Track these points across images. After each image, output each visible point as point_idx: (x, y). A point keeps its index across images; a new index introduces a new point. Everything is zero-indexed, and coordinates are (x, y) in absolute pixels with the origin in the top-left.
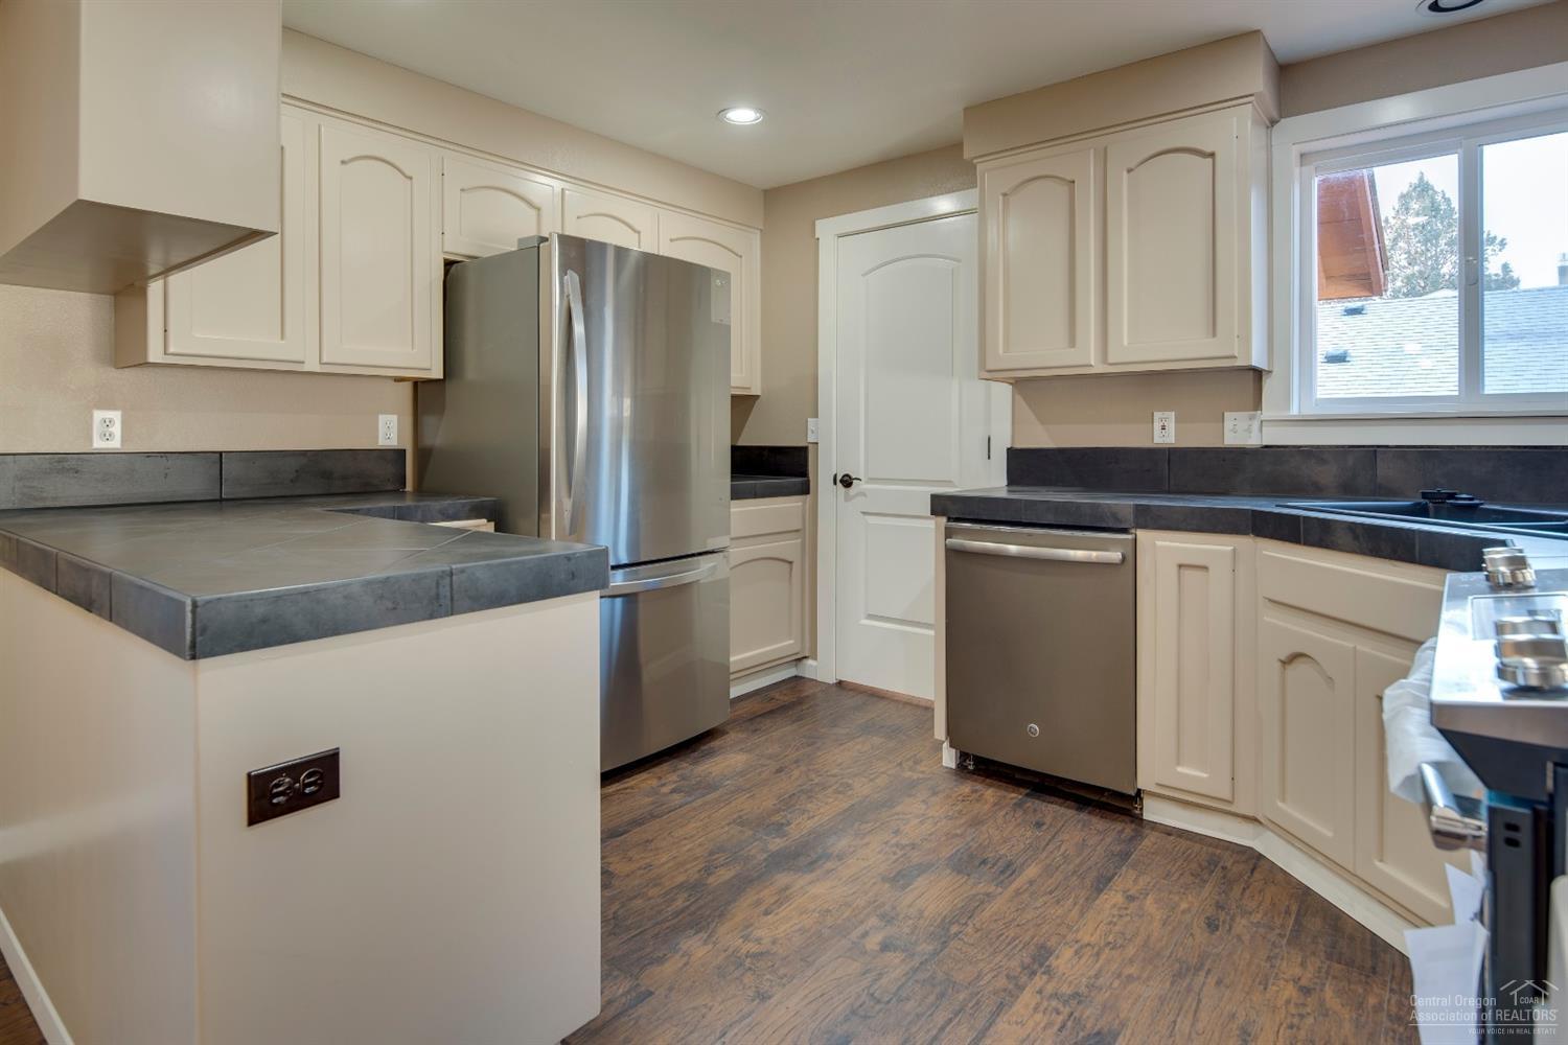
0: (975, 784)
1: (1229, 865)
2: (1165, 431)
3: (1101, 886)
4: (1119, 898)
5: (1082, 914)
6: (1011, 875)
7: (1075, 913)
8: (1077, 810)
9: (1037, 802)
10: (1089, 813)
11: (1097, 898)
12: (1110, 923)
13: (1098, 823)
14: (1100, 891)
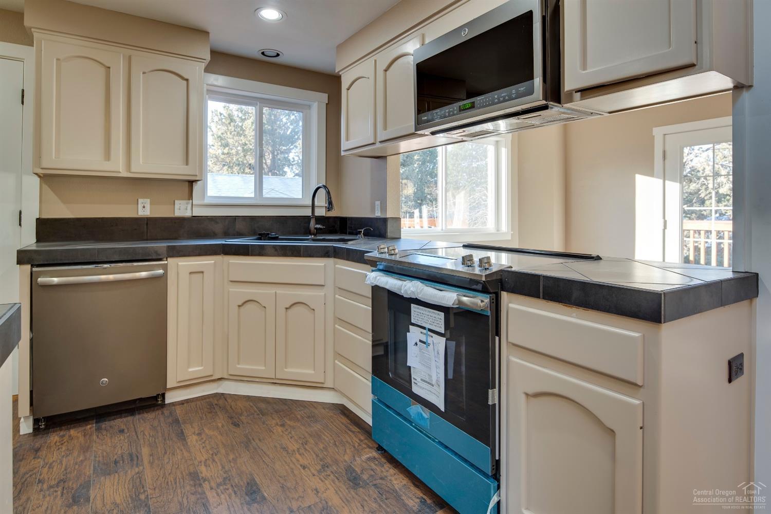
0: (58, 433)
1: (216, 402)
2: (145, 209)
3: (183, 438)
4: (195, 437)
5: (189, 452)
6: (138, 458)
7: (186, 454)
8: (131, 415)
9: (106, 423)
10: (139, 414)
11: (187, 443)
12: (203, 447)
13: (150, 416)
14: (185, 440)
